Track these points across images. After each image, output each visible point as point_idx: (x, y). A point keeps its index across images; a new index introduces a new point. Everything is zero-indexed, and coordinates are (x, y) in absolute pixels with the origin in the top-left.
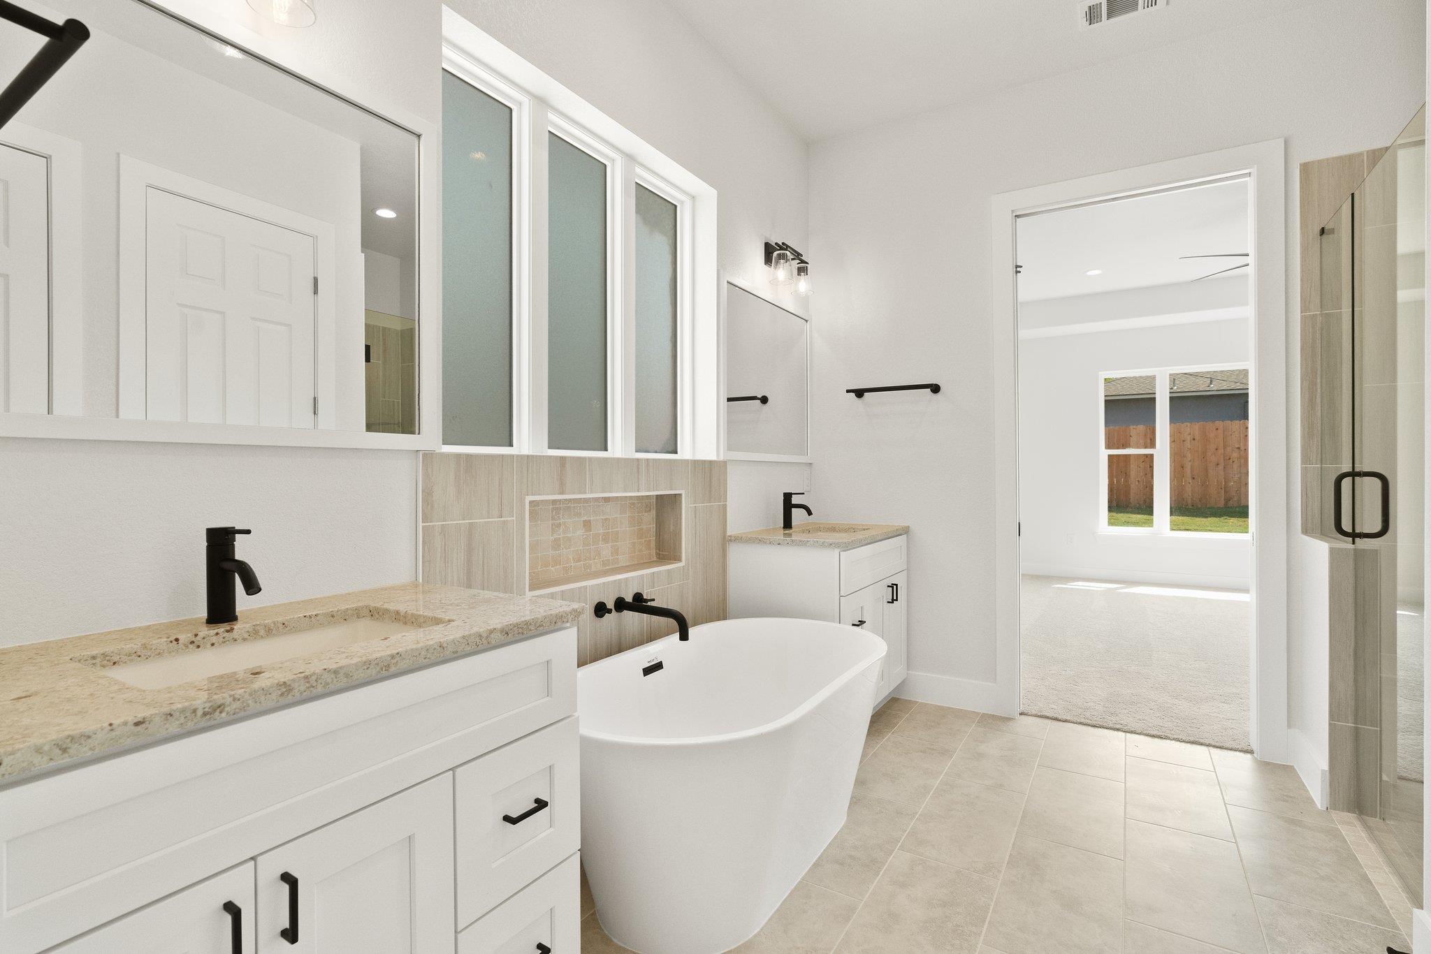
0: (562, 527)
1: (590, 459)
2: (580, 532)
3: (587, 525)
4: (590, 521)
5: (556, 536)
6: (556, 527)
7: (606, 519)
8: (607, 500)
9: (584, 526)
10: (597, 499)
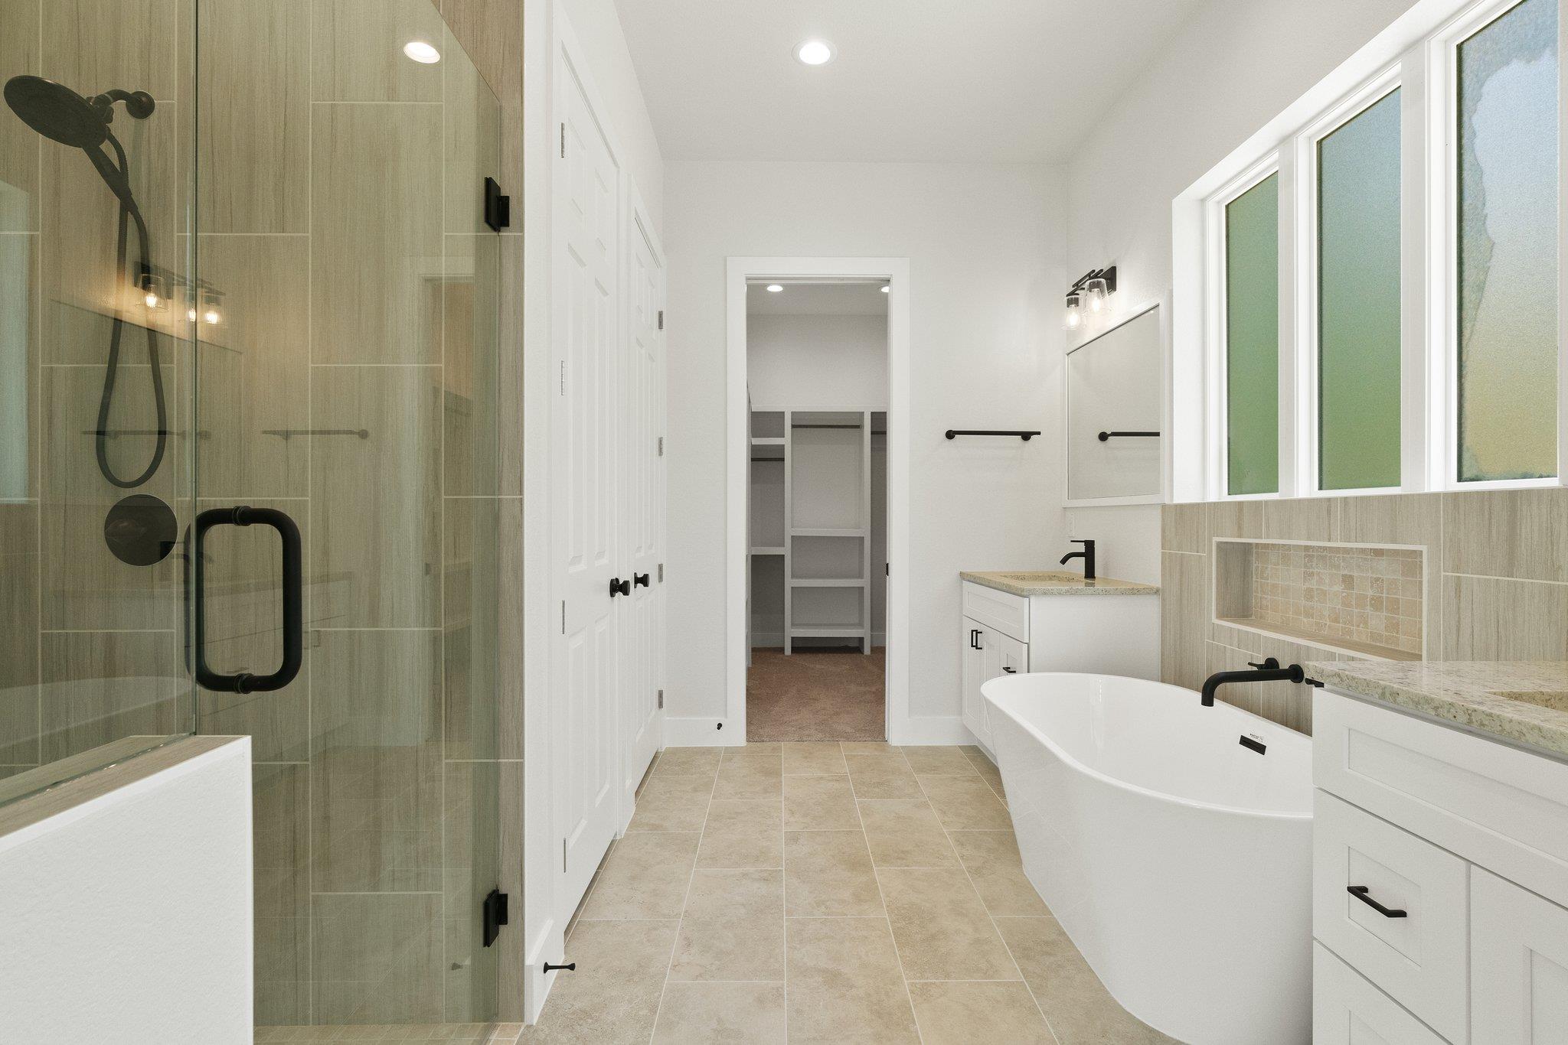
0: (1316, 577)
1: (1266, 502)
2: (1338, 588)
3: (1348, 581)
4: (1351, 577)
5: (1307, 585)
6: (1309, 575)
7: (1377, 579)
8: (1379, 553)
9: (1344, 581)
10: (1363, 551)
